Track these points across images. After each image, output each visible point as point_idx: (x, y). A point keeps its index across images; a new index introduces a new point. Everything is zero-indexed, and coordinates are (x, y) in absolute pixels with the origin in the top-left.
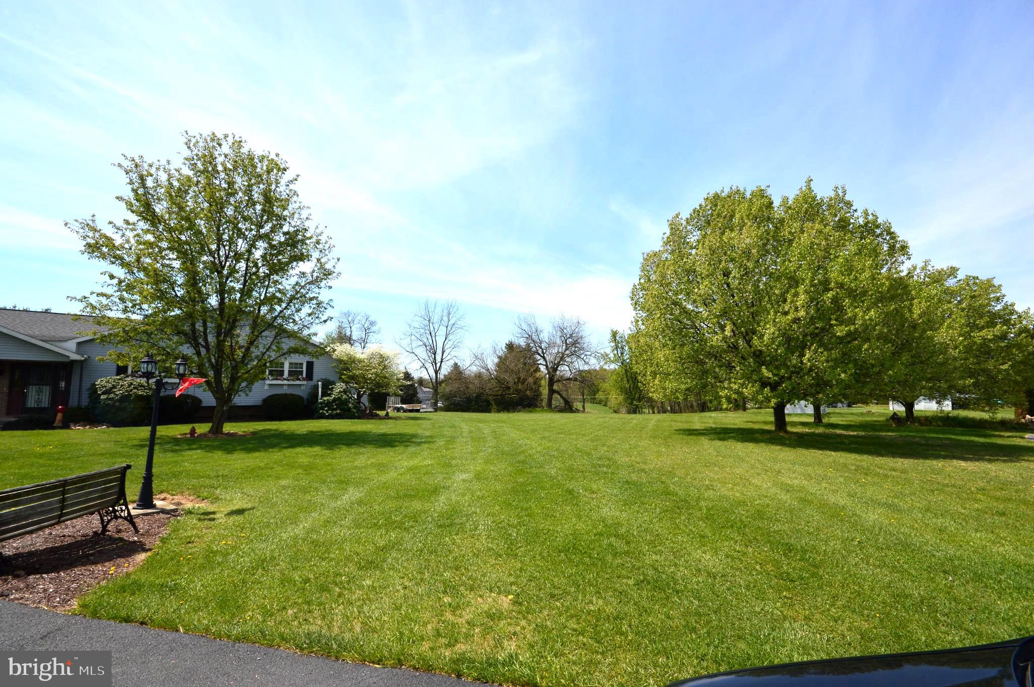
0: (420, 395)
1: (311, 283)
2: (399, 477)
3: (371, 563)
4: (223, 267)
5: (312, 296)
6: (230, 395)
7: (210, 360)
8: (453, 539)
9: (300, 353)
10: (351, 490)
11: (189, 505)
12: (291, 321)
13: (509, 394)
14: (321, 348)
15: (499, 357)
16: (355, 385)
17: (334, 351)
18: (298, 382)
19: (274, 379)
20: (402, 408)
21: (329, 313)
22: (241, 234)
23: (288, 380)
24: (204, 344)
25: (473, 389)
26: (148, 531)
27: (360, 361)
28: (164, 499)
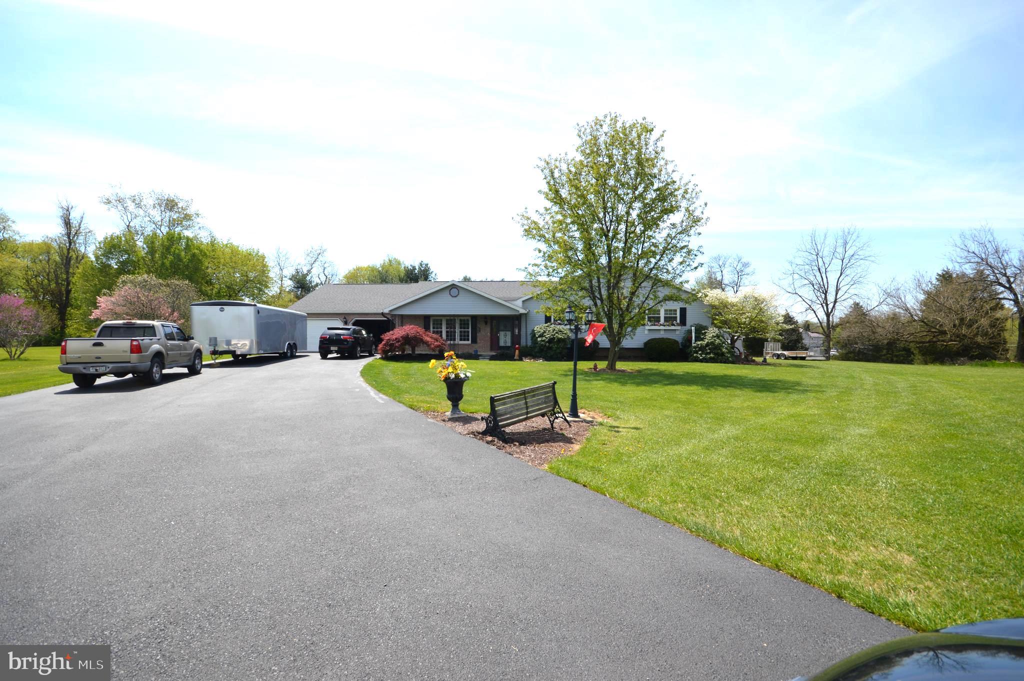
0: (806, 341)
1: (680, 233)
2: (779, 422)
3: (749, 488)
4: (609, 231)
5: (682, 245)
6: (620, 339)
7: (604, 310)
8: (843, 489)
9: (676, 300)
10: (727, 427)
11: (600, 420)
12: (665, 271)
13: (943, 341)
14: (692, 294)
15: (928, 293)
16: (728, 330)
17: (706, 296)
18: (673, 328)
19: (652, 325)
20: (784, 355)
21: (700, 259)
22: (620, 199)
23: (664, 326)
24: (599, 297)
25: (883, 335)
26: (577, 432)
27: (733, 305)
28: (584, 413)
